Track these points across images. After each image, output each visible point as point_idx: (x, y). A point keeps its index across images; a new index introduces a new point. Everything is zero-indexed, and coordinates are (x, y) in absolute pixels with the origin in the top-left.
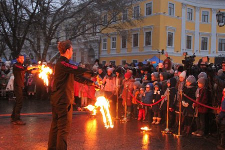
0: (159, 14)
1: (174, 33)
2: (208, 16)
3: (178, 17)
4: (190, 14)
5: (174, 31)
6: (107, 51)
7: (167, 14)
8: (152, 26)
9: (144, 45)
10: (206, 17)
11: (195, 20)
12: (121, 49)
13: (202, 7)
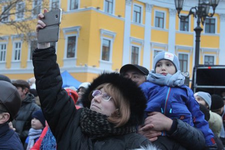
0: (90, 10)
1: (112, 40)
2: (163, 19)
3: (119, 16)
4: (138, 14)
5: (113, 37)
6: (6, 63)
7: (103, 10)
8: (78, 27)
9: (65, 57)
10: (161, 20)
11: (144, 23)
12: (27, 62)
13: (155, 5)
